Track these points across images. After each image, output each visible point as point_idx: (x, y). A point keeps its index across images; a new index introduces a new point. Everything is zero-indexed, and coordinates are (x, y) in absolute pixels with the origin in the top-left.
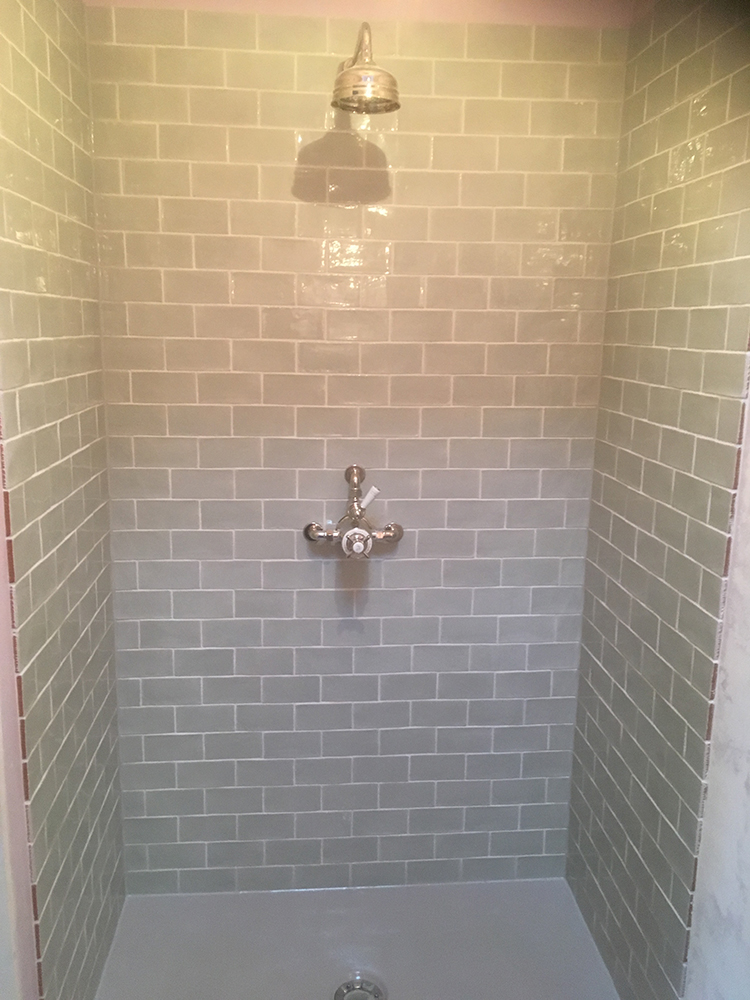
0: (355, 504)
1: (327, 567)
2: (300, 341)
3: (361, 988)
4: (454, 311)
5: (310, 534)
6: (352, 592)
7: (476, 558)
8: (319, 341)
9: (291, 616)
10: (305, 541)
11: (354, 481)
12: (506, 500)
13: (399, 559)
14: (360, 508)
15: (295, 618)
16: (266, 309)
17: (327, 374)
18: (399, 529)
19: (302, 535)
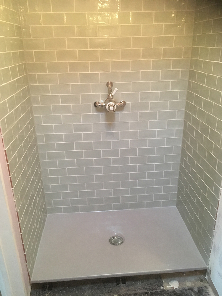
0: (110, 94)
1: (102, 115)
2: (90, 38)
3: (117, 238)
4: (142, 25)
5: (96, 105)
6: (110, 123)
7: (149, 111)
8: (96, 38)
9: (91, 132)
10: (94, 107)
11: (109, 86)
12: (159, 91)
13: (125, 112)
14: (112, 95)
15: (92, 132)
16: (77, 26)
17: (99, 49)
18: (125, 102)
19: (93, 105)
